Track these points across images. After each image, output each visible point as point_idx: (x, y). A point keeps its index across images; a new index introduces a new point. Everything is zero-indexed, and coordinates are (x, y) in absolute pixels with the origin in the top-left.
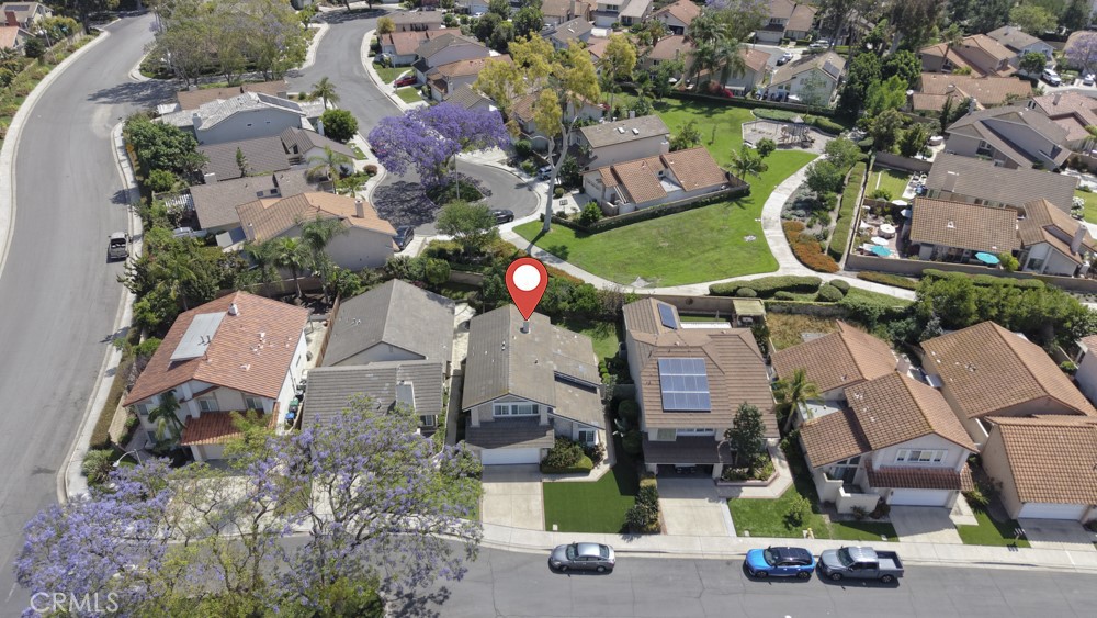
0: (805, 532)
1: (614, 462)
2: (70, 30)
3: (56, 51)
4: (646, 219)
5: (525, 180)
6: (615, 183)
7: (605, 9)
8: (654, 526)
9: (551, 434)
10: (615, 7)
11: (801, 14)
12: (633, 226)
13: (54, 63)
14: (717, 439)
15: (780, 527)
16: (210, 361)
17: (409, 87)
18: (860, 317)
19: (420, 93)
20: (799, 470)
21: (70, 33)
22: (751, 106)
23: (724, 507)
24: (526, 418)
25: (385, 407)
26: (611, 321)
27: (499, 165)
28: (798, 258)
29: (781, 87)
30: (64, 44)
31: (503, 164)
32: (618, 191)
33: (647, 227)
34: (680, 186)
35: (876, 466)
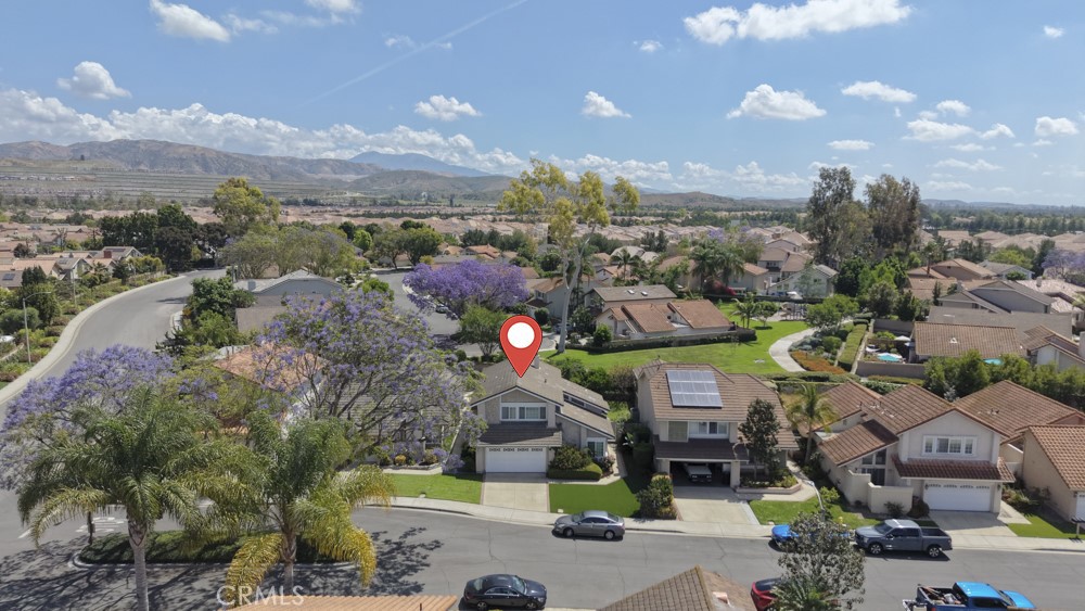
1: (624, 475)
2: (155, 267)
3: (139, 279)
6: (626, 318)
8: (668, 509)
9: (558, 435)
13: (133, 286)
14: (732, 441)
21: (153, 269)
23: (746, 507)
24: (535, 422)
26: (623, 400)
28: (806, 369)
30: (146, 277)
32: (629, 324)
34: (689, 325)
35: (904, 458)
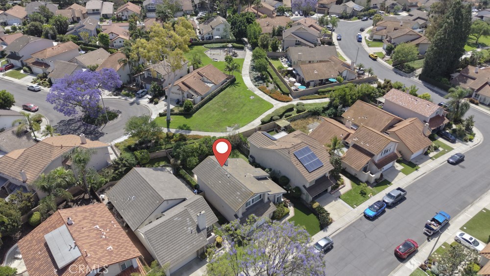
0: (369, 195)
4: (208, 102)
5: (132, 100)
7: (92, 12)
9: (271, 204)
10: (97, 10)
11: (186, 3)
12: (205, 106)
14: (327, 176)
15: (361, 198)
16: (89, 255)
17: (10, 70)
18: (315, 114)
19: (22, 71)
20: (349, 176)
22: (202, 44)
23: (340, 201)
24: (258, 202)
25: (195, 230)
27: (110, 97)
28: (276, 99)
29: (209, 34)
31: (111, 96)
32: (191, 92)
33: (212, 104)
34: (213, 83)
35: (377, 161)
